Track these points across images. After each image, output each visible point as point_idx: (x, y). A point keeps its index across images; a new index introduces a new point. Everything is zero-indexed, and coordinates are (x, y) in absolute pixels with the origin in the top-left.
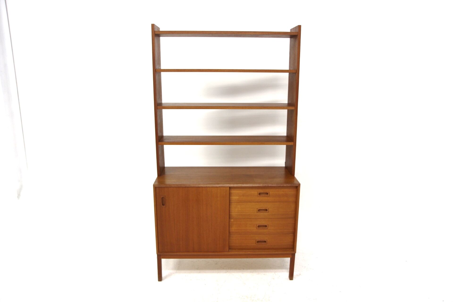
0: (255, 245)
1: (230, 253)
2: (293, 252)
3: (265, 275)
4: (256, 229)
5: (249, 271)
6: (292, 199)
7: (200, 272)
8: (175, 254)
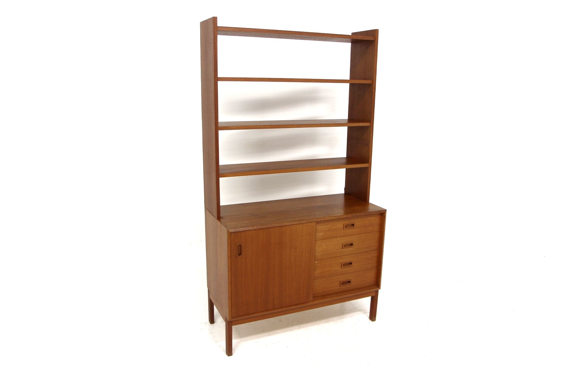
0: (339, 287)
1: (314, 303)
2: (376, 289)
3: (343, 321)
4: (340, 268)
5: (323, 321)
6: (376, 228)
7: (270, 335)
8: (252, 316)
